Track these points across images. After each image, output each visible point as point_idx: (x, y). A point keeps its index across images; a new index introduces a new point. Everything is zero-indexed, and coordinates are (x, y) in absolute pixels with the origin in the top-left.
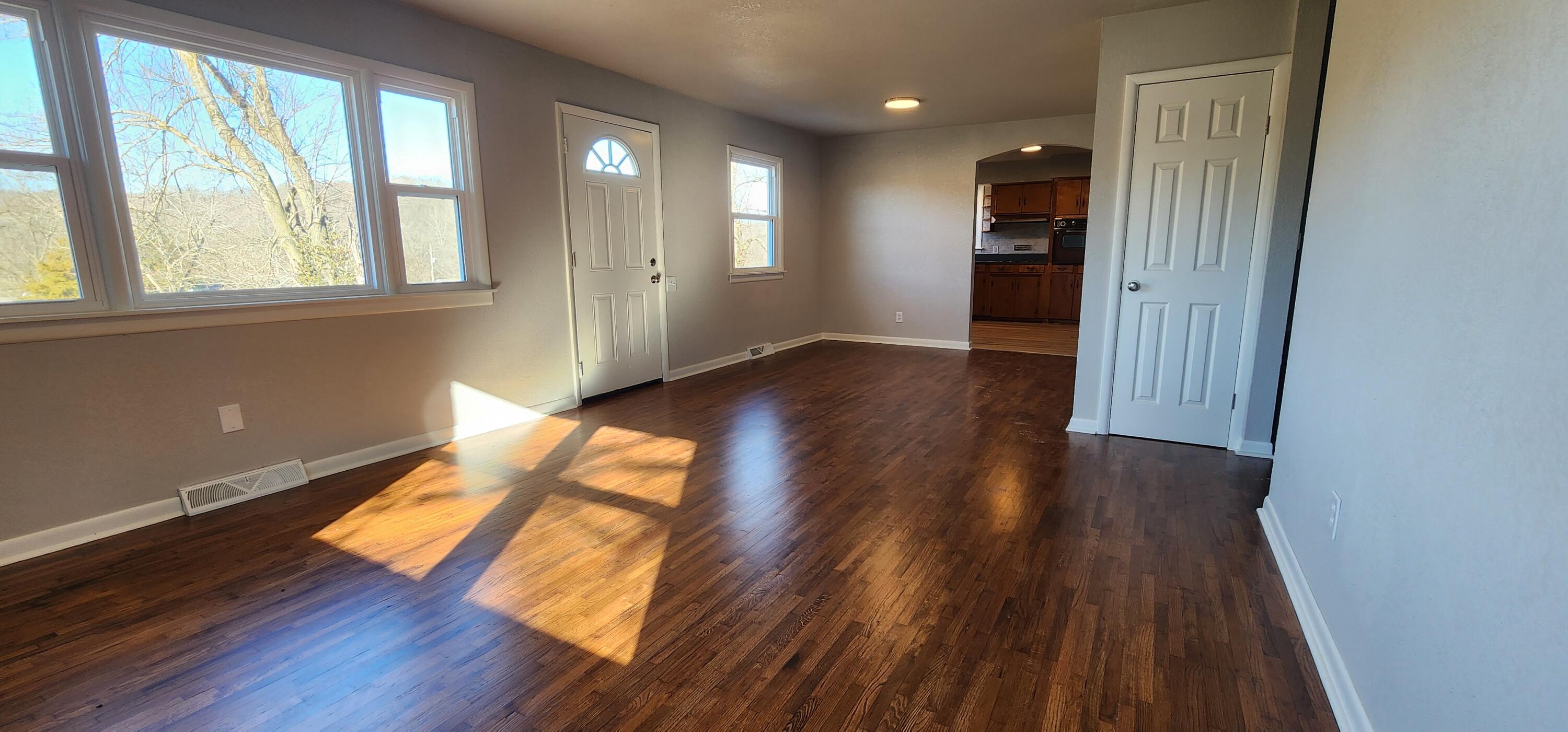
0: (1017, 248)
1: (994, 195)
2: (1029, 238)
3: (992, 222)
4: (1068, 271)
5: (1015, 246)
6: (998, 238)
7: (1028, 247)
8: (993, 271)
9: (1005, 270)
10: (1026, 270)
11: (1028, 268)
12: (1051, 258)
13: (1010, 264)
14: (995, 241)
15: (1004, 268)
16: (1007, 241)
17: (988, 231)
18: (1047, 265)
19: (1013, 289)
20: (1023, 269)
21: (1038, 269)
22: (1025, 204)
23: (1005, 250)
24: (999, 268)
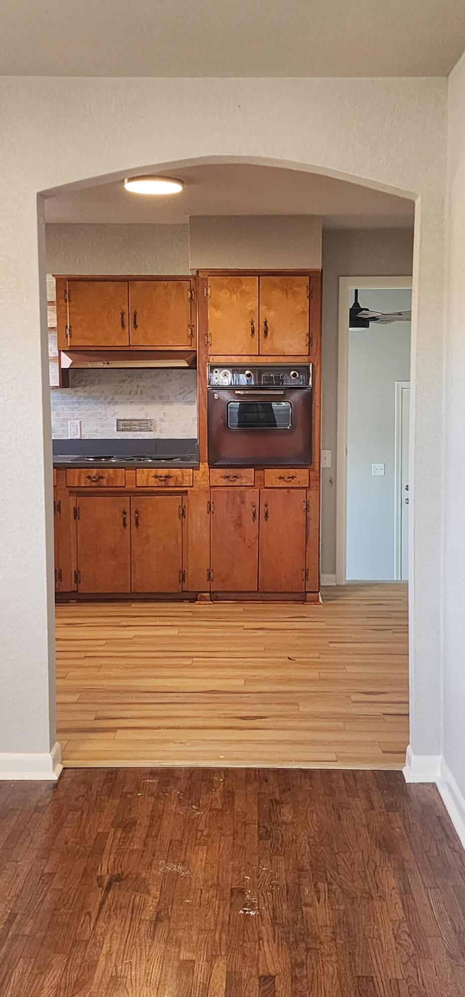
0: (123, 425)
1: (63, 301)
2: (147, 403)
3: (63, 367)
4: (244, 481)
5: (118, 420)
6: (79, 403)
7: (144, 424)
8: (76, 484)
9: (104, 482)
10: (152, 482)
11: (156, 477)
12: (204, 453)
13: (115, 467)
14: (72, 409)
15: (102, 477)
16: (100, 409)
17: (56, 387)
18: (198, 468)
19: (125, 525)
20: (145, 477)
21: (180, 479)
22: (136, 327)
23: (96, 431)
24: (89, 477)
